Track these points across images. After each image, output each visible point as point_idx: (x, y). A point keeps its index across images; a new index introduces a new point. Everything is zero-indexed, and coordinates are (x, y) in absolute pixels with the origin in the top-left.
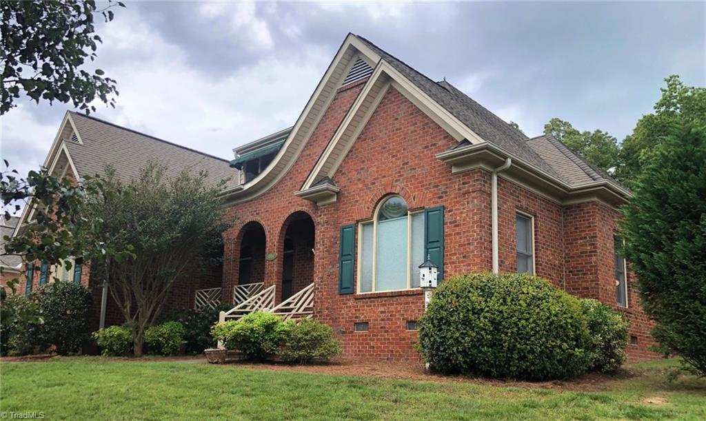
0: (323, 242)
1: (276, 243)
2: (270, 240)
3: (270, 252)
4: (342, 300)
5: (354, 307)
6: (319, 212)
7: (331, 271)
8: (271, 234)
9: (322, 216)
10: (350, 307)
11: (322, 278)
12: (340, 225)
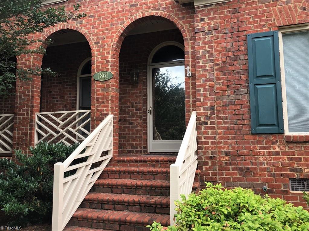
0: (211, 56)
1: (110, 58)
2: (99, 55)
3: (100, 71)
4: (258, 143)
5: (285, 154)
6: (199, 15)
7: (232, 98)
8: (99, 46)
9: (206, 20)
10: (277, 153)
11: (212, 108)
12: (245, 33)
